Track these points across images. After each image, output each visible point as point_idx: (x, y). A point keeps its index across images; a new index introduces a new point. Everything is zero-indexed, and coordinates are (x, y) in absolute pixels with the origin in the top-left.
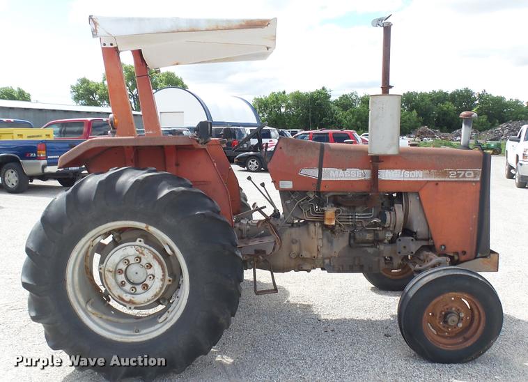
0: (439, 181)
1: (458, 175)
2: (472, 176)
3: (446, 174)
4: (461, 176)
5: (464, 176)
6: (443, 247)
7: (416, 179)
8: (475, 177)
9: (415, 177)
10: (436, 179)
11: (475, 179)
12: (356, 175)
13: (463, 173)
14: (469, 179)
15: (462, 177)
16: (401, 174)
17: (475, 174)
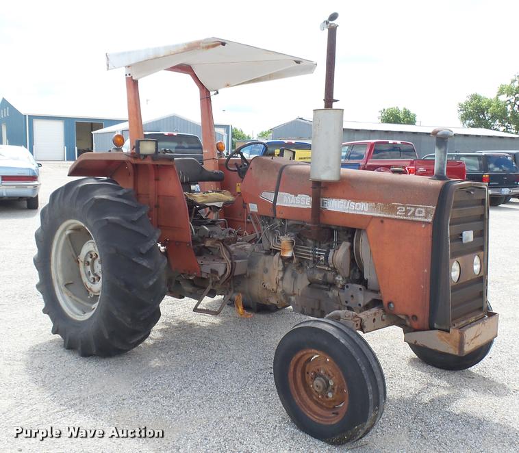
0: (384, 218)
1: (407, 211)
2: (423, 214)
3: (393, 209)
4: (409, 214)
5: (413, 214)
6: (392, 305)
7: (360, 213)
8: (426, 217)
9: (360, 211)
10: (382, 215)
11: (426, 220)
12: (304, 201)
13: (413, 209)
14: (420, 219)
15: (410, 216)
16: (346, 205)
17: (427, 212)
